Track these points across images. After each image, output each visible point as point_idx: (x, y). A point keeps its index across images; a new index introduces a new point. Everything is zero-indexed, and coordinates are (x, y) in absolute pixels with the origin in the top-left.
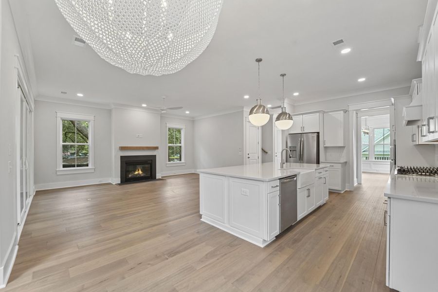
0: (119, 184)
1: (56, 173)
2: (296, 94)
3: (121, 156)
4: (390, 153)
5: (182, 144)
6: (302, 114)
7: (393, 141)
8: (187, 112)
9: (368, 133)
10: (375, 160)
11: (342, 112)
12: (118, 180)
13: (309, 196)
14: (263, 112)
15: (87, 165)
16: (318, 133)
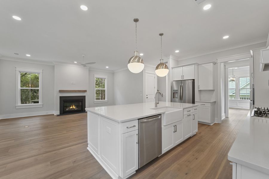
0: (58, 115)
1: (16, 107)
2: (177, 51)
3: (60, 97)
4: (249, 95)
5: (106, 89)
6: (183, 66)
7: (252, 85)
8: (107, 67)
9: (234, 80)
10: (240, 100)
11: (212, 64)
12: (58, 113)
13: (175, 131)
14: (138, 61)
15: (38, 102)
16: (194, 80)
